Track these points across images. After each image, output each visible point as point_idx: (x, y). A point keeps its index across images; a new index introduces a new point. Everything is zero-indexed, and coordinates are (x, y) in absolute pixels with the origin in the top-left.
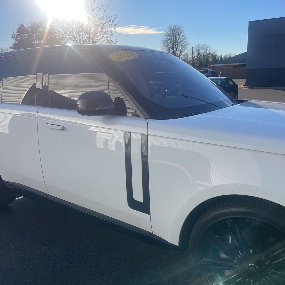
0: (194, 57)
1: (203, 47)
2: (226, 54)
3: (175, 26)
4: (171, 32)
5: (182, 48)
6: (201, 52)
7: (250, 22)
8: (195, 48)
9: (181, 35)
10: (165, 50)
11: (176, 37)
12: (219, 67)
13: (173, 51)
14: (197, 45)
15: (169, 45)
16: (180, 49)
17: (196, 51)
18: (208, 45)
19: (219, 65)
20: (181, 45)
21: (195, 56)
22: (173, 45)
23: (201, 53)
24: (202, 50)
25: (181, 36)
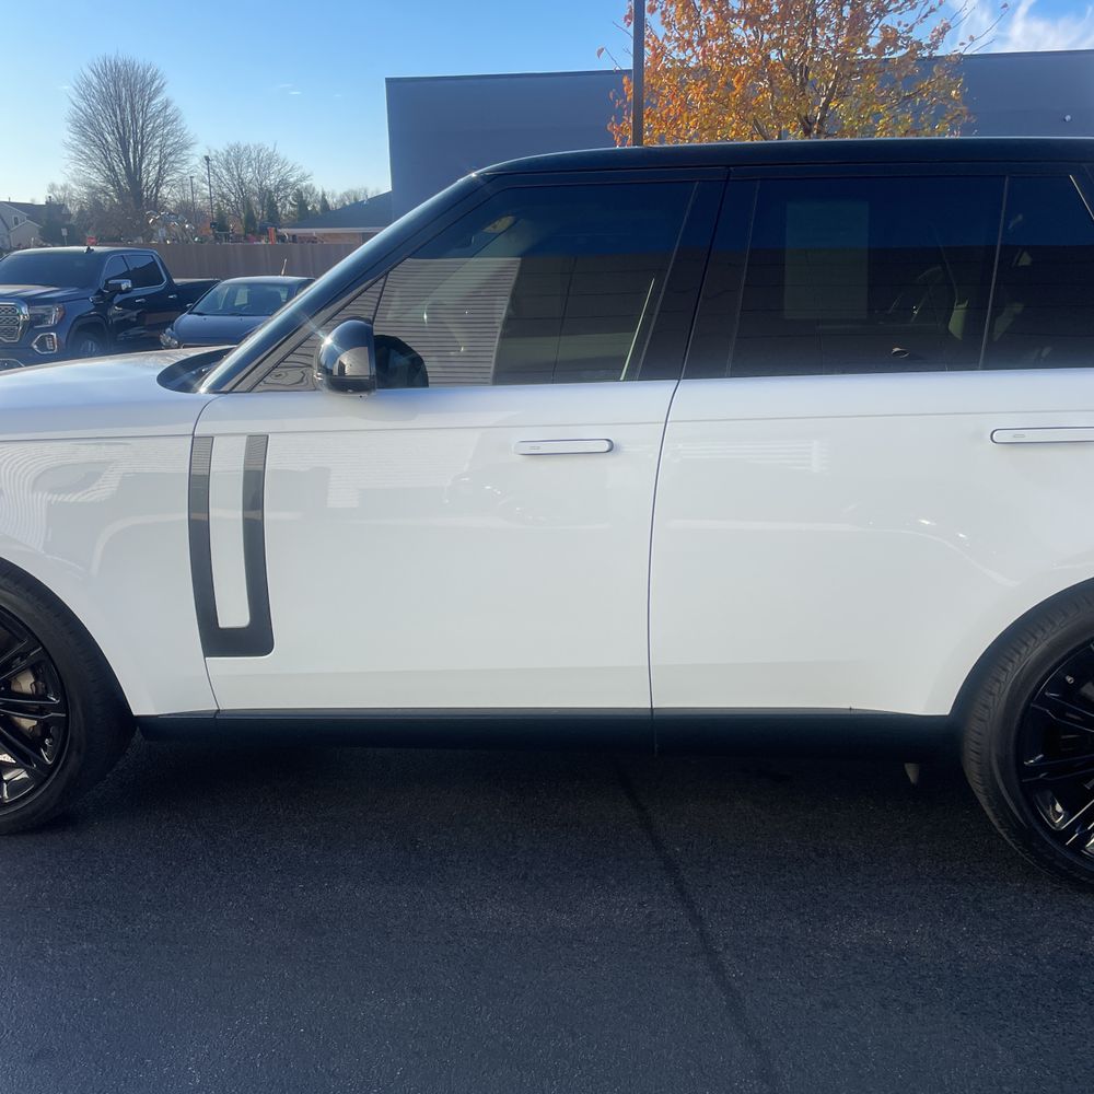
0: (223, 196)
1: (253, 156)
2: (346, 190)
3: (125, 65)
4: (107, 87)
5: (164, 158)
6: (248, 175)
7: (388, 81)
8: (221, 158)
9: (153, 102)
10: (90, 159)
11: (133, 111)
12: (313, 240)
13: (127, 168)
14: (227, 148)
15: (107, 141)
16: (157, 159)
17: (228, 170)
18: (271, 150)
19: (314, 231)
20: (157, 142)
21: (225, 190)
22: (123, 141)
23: (247, 180)
24: (250, 170)
25: (152, 110)
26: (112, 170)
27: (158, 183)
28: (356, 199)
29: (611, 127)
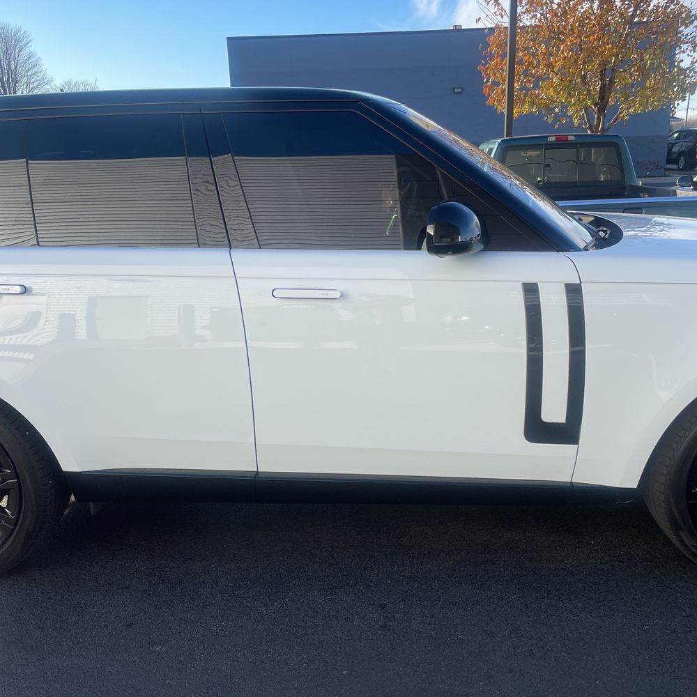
7: (229, 39)
29: (480, 68)
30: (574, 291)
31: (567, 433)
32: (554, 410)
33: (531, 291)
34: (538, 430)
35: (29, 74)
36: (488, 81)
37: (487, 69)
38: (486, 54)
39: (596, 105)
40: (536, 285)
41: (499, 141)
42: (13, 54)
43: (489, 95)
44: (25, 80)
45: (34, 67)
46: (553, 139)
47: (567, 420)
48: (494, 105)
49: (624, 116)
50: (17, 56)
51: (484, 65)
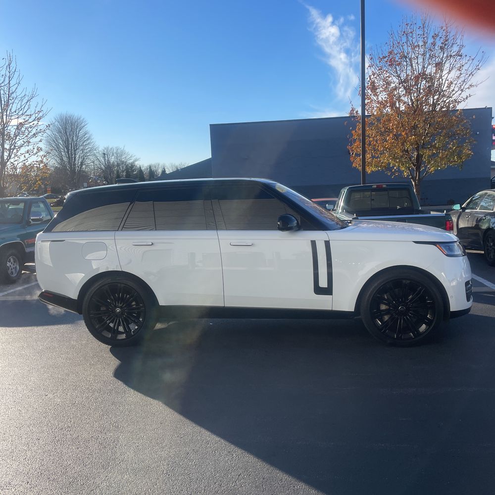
1: (115, 151)
9: (81, 132)
18: (122, 149)
26: (62, 160)
27: (82, 164)
28: (177, 168)
29: (348, 147)
30: (327, 244)
31: (328, 291)
32: (323, 283)
33: (313, 243)
34: (318, 290)
35: (84, 144)
36: (353, 154)
37: (353, 147)
38: (351, 140)
39: (414, 165)
40: (315, 241)
41: (348, 188)
42: (75, 132)
43: (354, 161)
44: (81, 148)
45: (88, 140)
46: (375, 186)
47: (328, 286)
48: (356, 166)
49: (432, 171)
50: (78, 132)
51: (351, 146)
